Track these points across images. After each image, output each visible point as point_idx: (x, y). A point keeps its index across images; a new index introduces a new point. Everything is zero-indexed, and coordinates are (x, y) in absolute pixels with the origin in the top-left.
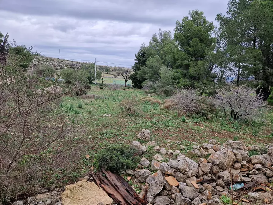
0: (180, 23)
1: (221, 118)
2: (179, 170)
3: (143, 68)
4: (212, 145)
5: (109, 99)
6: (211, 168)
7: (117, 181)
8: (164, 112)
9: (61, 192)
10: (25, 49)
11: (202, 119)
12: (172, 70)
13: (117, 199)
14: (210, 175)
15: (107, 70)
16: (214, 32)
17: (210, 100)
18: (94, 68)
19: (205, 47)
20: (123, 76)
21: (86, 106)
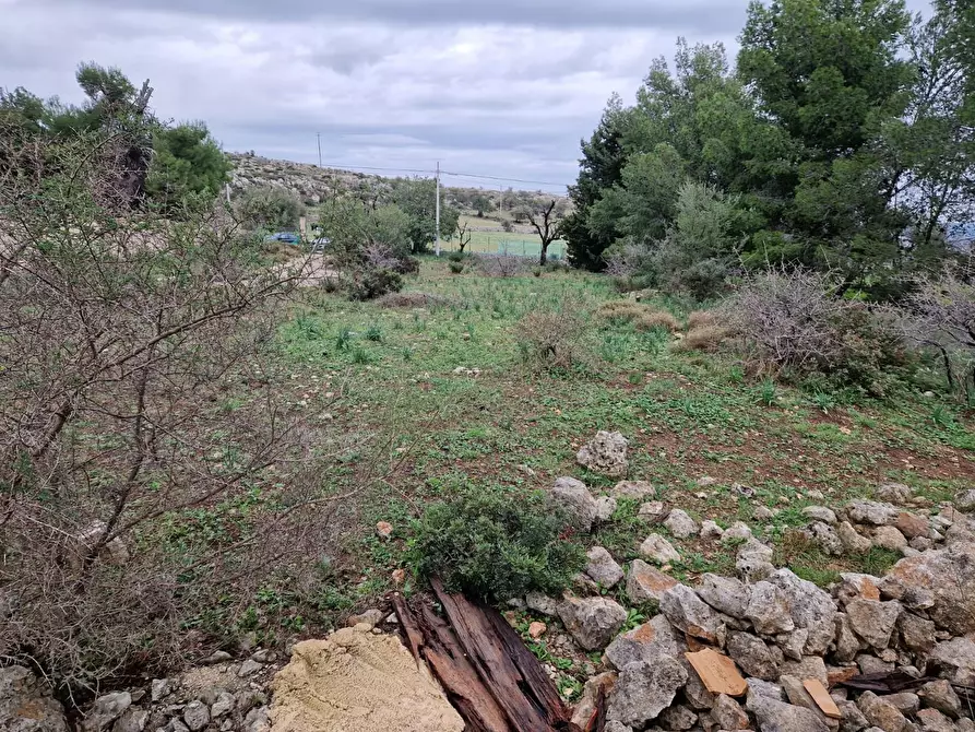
0: (765, 8)
1: (928, 393)
2: (747, 626)
3: (609, 192)
4: (892, 510)
5: (477, 308)
6: (898, 623)
7: (485, 640)
8: (689, 361)
9: (275, 666)
10: (203, 135)
11: (848, 396)
12: (726, 198)
13: (481, 721)
14: (889, 655)
15: (481, 204)
16: (910, 40)
17: (884, 316)
18: (432, 195)
19: (868, 100)
20: (533, 224)
21: (396, 335)
